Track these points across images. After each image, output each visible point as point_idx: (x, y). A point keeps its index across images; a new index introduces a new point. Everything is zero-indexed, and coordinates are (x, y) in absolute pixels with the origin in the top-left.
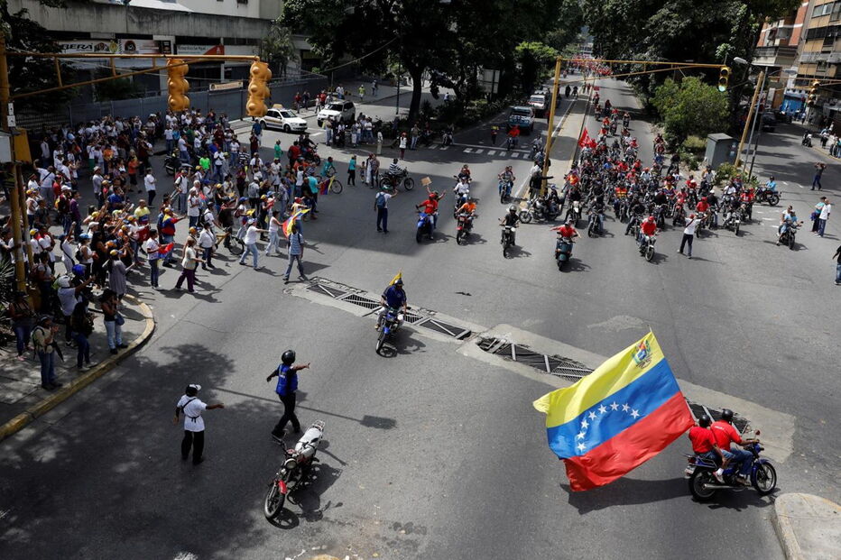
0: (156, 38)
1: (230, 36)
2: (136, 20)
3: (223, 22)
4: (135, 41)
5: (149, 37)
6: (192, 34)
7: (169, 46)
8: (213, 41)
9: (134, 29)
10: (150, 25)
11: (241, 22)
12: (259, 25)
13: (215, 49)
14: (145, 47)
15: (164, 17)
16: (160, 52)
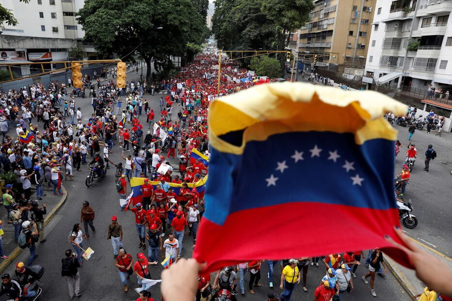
0: (17, 50)
1: (54, 48)
2: (6, 42)
3: (50, 41)
4: (6, 52)
5: (14, 50)
6: (36, 48)
7: (24, 54)
8: (45, 50)
9: (6, 46)
10: (14, 44)
11: (59, 40)
12: (67, 42)
13: (47, 54)
14: (12, 55)
15: (21, 40)
16: (20, 56)
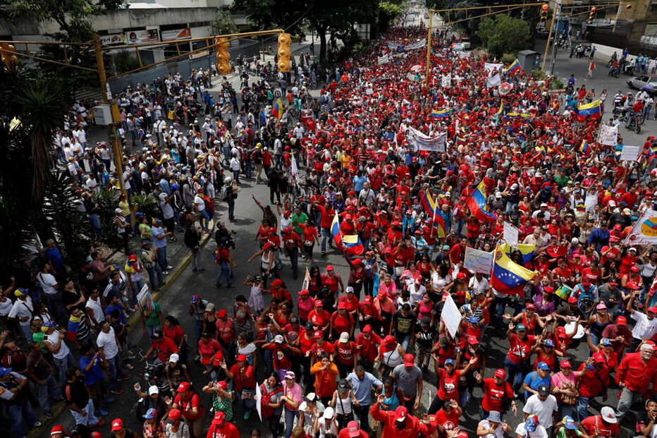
0: (148, 28)
1: (193, 21)
2: (135, 18)
3: (188, 12)
4: (135, 32)
5: (144, 28)
6: (170, 23)
7: (157, 33)
8: (183, 26)
9: (135, 24)
10: (144, 20)
11: (199, 10)
12: (210, 11)
13: (185, 32)
14: (142, 35)
15: (152, 13)
16: (151, 37)
